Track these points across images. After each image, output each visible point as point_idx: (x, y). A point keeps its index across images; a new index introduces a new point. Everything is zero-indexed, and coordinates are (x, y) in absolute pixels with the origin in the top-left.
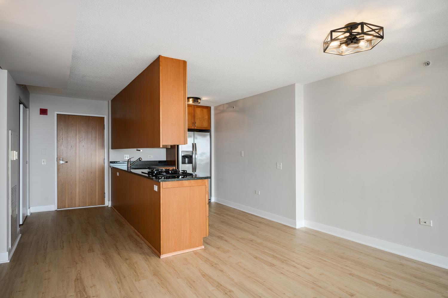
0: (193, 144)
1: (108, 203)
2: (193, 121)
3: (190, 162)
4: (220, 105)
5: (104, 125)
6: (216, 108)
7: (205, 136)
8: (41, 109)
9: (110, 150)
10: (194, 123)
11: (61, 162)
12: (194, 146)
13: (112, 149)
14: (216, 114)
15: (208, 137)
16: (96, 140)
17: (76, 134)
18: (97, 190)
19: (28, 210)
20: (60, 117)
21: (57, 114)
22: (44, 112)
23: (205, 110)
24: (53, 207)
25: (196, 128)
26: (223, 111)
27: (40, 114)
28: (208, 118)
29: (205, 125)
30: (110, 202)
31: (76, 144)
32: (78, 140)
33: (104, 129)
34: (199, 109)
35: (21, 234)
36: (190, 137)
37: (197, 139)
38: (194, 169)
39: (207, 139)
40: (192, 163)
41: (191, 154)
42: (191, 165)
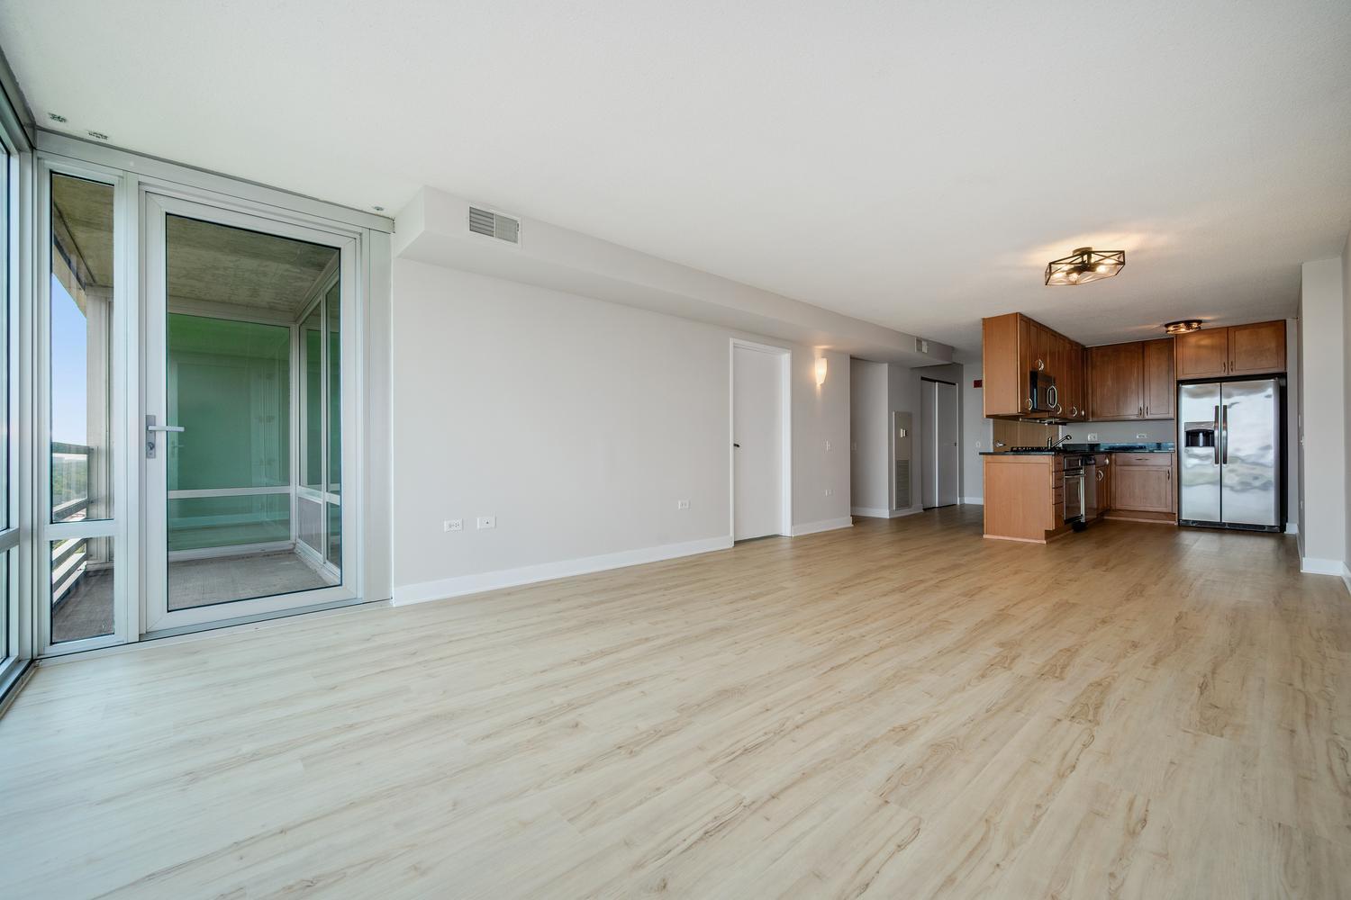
0: (1217, 408)
2: (1225, 360)
3: (1209, 443)
7: (1263, 388)
10: (1228, 364)
12: (1219, 412)
23: (1266, 331)
28: (1277, 346)
29: (1267, 364)
34: (1246, 332)
36: (1210, 394)
37: (1229, 396)
38: (1222, 458)
39: (1263, 395)
40: (1213, 445)
41: (1211, 428)
42: (1210, 451)
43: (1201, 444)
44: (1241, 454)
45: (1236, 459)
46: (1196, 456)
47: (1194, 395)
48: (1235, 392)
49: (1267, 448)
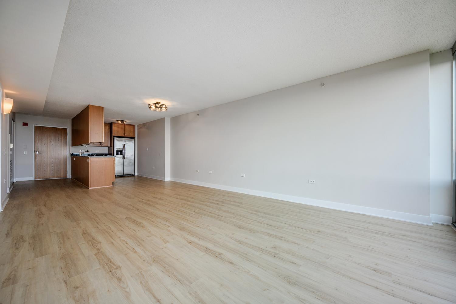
0: (123, 144)
1: (69, 176)
2: (124, 132)
3: (121, 154)
4: (140, 125)
5: (67, 133)
6: (138, 126)
7: (131, 141)
8: (23, 123)
9: (71, 147)
10: (125, 133)
11: (38, 153)
12: (124, 146)
13: (72, 146)
14: (138, 129)
15: (133, 141)
16: (61, 141)
17: (48, 138)
18: (62, 169)
19: (15, 179)
20: (36, 127)
21: (35, 126)
22: (25, 124)
23: (132, 127)
24: (32, 178)
25: (125, 136)
26: (141, 128)
27: (23, 125)
28: (134, 131)
29: (132, 135)
30: (71, 176)
31: (48, 143)
32: (49, 141)
33: (67, 135)
34: (128, 126)
35: (9, 199)
36: (121, 141)
37: (125, 142)
38: (124, 158)
39: (132, 142)
40: (122, 155)
41: (122, 150)
42: (121, 156)
43: (119, 154)
44: (128, 157)
45: (127, 158)
46: (118, 157)
47: (118, 141)
48: (127, 141)
49: (133, 155)
